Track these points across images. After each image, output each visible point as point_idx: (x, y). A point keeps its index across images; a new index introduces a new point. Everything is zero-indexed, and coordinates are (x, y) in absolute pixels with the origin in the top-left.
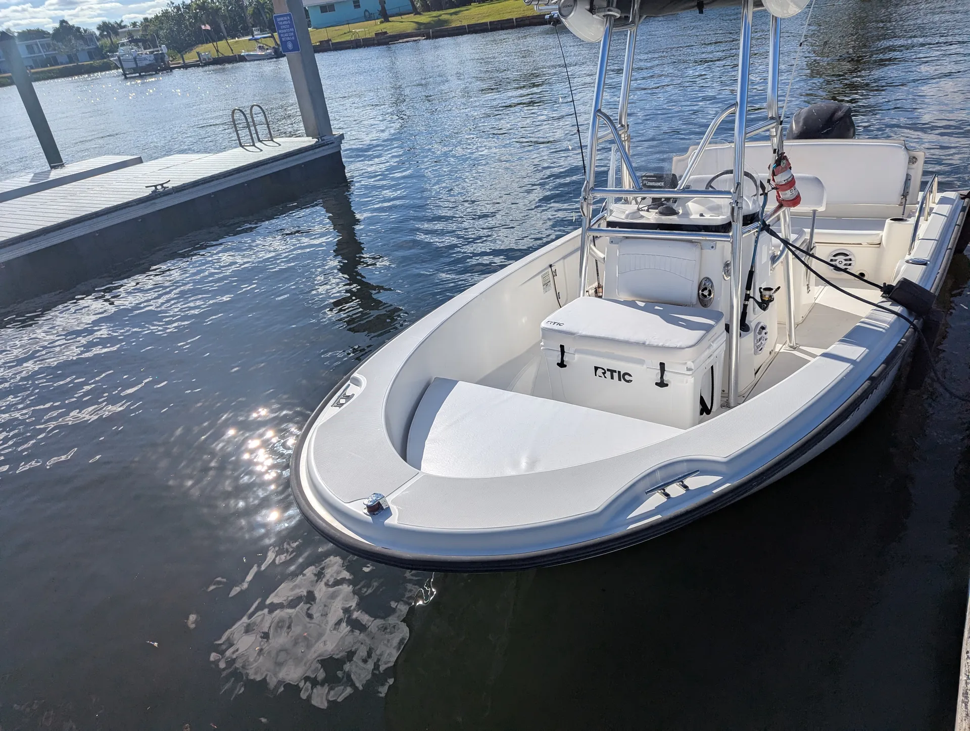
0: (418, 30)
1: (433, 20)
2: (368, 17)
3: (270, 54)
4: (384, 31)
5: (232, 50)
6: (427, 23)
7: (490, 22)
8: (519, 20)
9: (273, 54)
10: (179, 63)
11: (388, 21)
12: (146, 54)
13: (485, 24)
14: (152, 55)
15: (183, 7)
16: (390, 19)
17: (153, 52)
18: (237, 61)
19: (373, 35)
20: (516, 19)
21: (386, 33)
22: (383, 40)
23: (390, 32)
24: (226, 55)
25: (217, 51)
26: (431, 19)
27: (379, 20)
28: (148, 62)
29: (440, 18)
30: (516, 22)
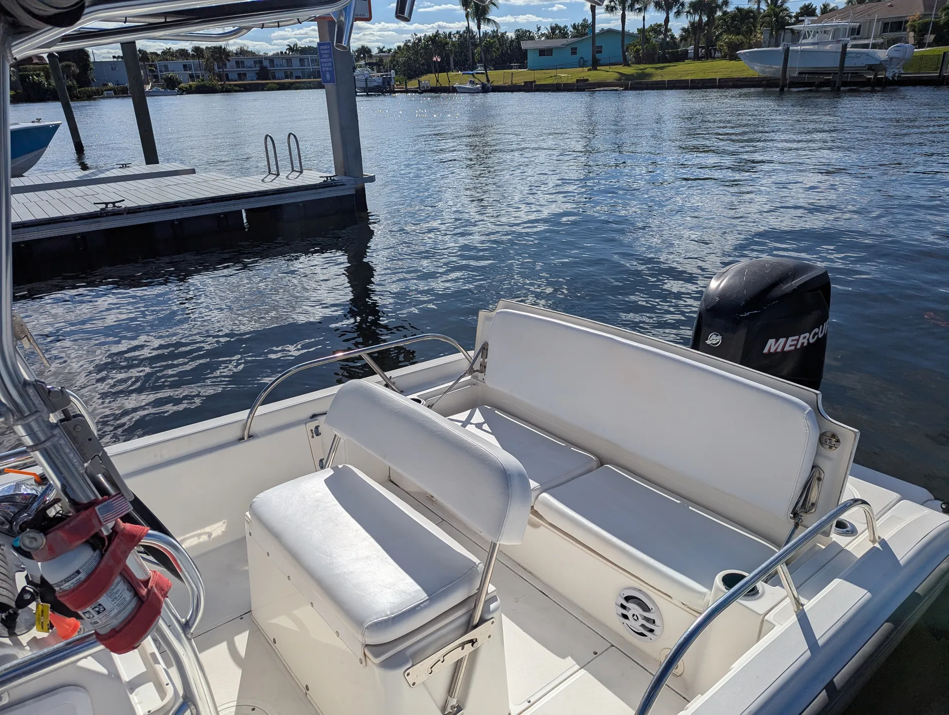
0: (619, 80)
1: (637, 73)
2: (582, 64)
3: (478, 88)
4: (585, 78)
5: (450, 82)
6: (630, 75)
7: (692, 80)
8: (722, 81)
9: (480, 89)
10: (403, 88)
11: (596, 69)
12: (376, 76)
13: (686, 81)
14: (381, 78)
15: (424, 39)
16: (598, 68)
17: (383, 75)
18: (449, 92)
19: (574, 81)
20: (719, 79)
21: (587, 80)
22: (581, 86)
23: (591, 80)
24: (443, 85)
25: (438, 81)
26: (636, 71)
27: (587, 68)
28: (376, 84)
29: (645, 71)
30: (719, 82)
